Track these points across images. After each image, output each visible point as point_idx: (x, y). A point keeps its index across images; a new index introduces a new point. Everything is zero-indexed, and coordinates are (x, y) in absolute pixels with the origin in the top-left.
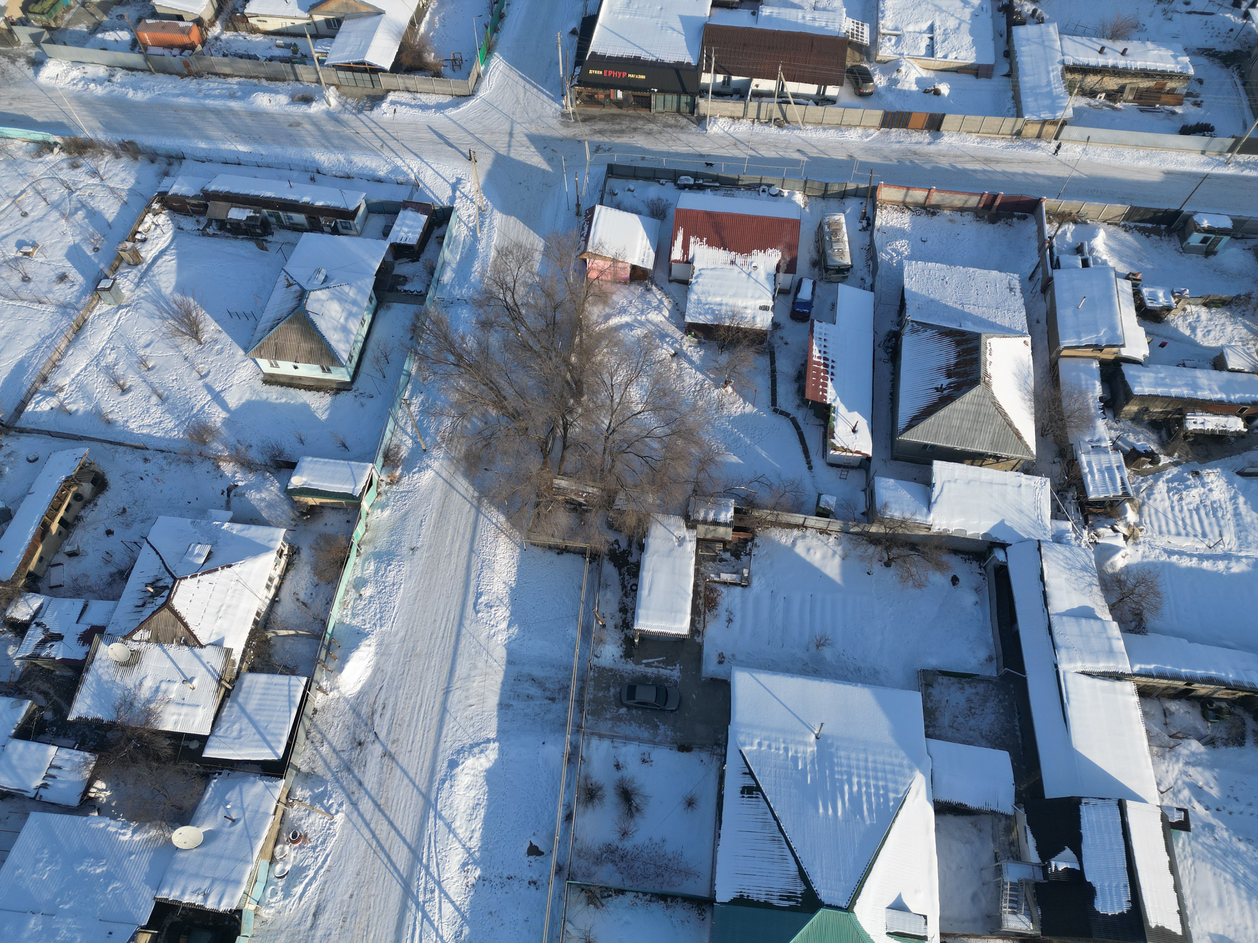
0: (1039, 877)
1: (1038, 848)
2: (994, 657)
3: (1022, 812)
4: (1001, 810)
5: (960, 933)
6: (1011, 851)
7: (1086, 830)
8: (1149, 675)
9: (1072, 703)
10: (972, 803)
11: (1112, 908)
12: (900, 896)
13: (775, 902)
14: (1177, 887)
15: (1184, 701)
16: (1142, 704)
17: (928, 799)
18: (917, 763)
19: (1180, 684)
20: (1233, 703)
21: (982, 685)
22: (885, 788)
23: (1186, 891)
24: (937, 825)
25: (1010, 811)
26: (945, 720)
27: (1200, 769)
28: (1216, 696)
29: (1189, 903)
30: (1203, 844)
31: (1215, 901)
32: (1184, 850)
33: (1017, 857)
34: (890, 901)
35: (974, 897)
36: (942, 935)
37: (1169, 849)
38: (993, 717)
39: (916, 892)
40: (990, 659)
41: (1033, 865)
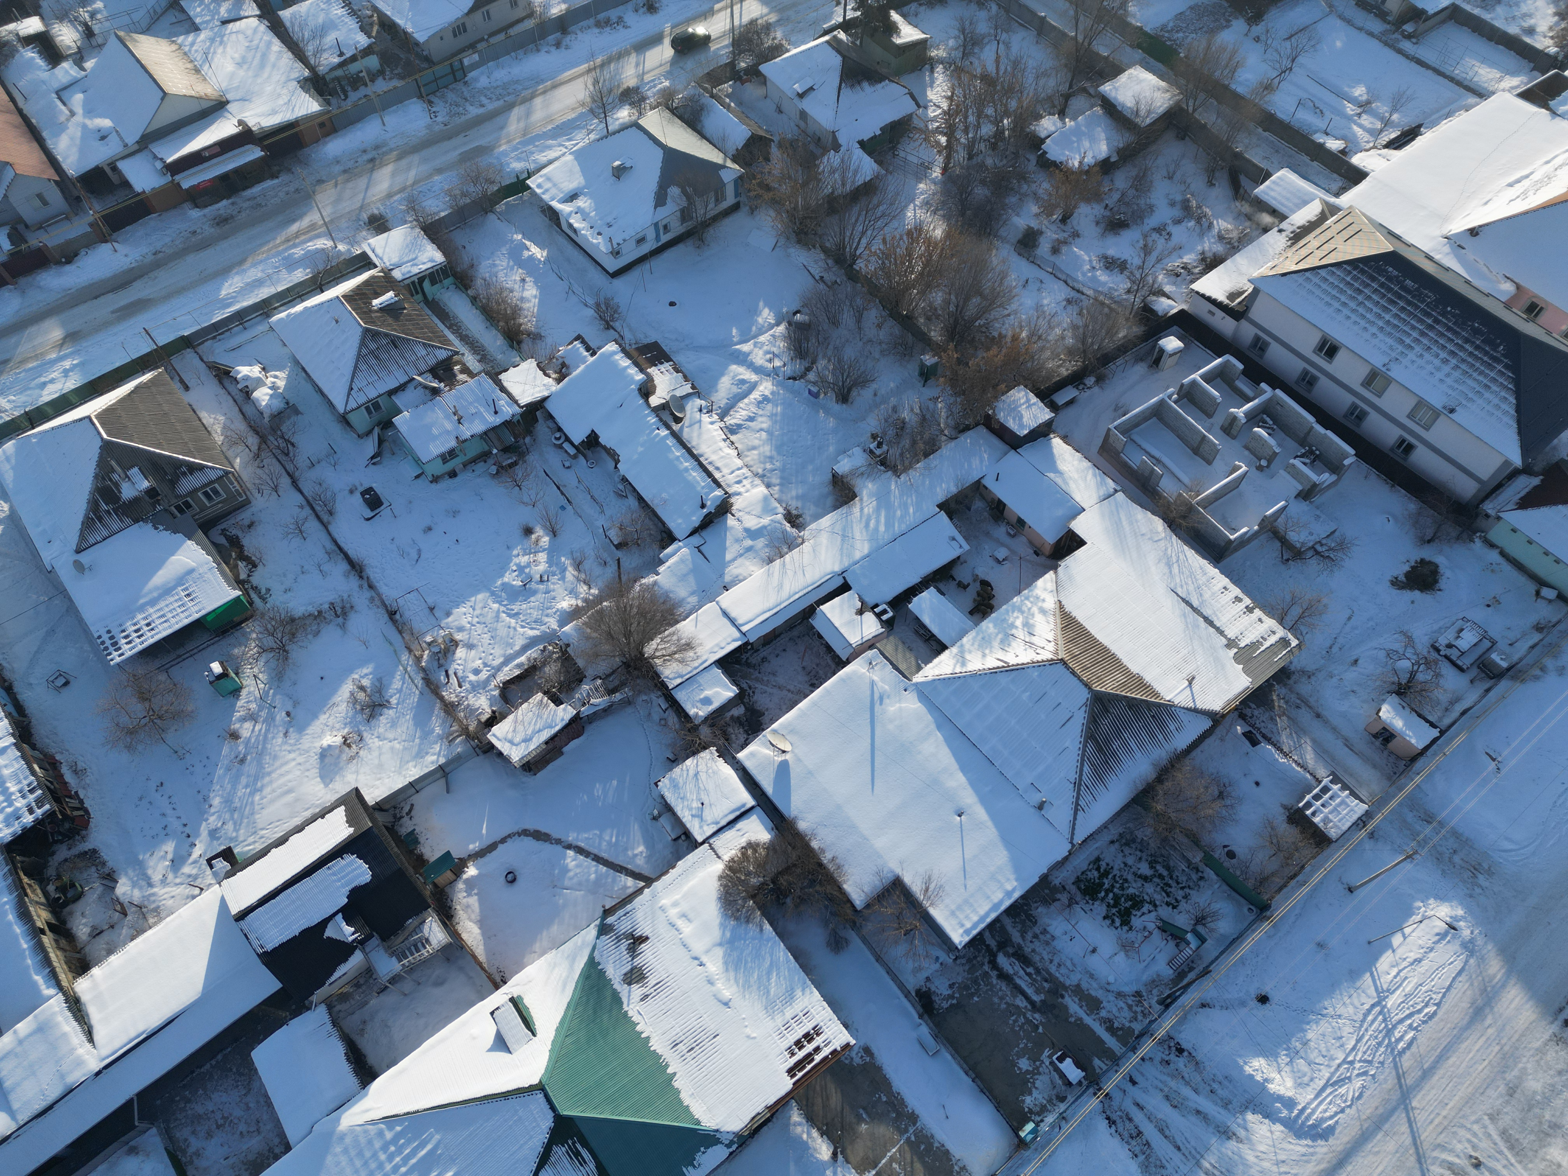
0: (375, 941)
1: (345, 960)
2: (126, 1148)
3: (314, 998)
4: (326, 1018)
5: (482, 973)
6: (366, 981)
7: (295, 930)
8: (53, 976)
9: (141, 1028)
10: (339, 1049)
11: (360, 867)
12: (490, 1050)
13: (592, 1165)
14: (299, 829)
15: (69, 926)
16: (98, 962)
17: (366, 1095)
18: (329, 1137)
19: (47, 940)
20: (42, 882)
21: (178, 1135)
22: (385, 1148)
23: (297, 821)
24: (389, 1067)
25: (322, 1010)
26: (255, 1144)
27: (150, 872)
28: (43, 900)
29: (308, 814)
30: (236, 830)
31: (289, 798)
32: (255, 842)
33: (368, 972)
34: (502, 1056)
35: (439, 983)
36: (497, 987)
37: (263, 853)
38: (215, 1096)
39: (474, 1038)
40: (133, 1151)
41: (366, 954)
